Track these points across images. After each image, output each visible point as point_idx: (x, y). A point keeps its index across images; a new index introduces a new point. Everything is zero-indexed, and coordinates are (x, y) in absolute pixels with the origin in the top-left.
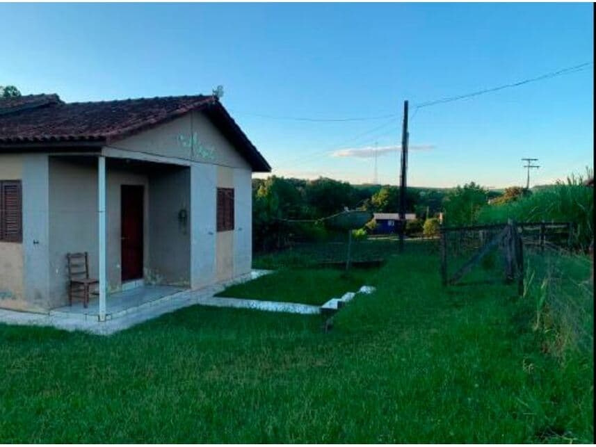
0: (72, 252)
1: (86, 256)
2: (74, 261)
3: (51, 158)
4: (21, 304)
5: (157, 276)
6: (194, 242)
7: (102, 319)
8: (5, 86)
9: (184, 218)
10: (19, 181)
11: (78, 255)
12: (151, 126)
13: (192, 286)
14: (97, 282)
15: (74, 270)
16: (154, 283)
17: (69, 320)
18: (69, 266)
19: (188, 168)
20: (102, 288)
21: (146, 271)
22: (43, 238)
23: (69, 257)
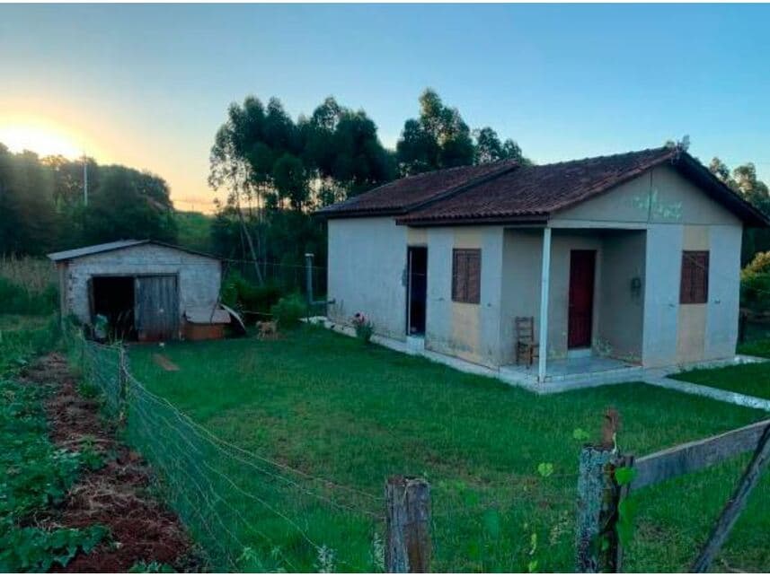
0: (521, 316)
1: (532, 320)
2: (522, 325)
3: (505, 230)
4: (478, 358)
5: (607, 347)
6: (648, 314)
7: (541, 380)
8: (481, 128)
9: (637, 286)
10: (478, 251)
11: (525, 320)
13: (643, 363)
14: (538, 346)
15: (522, 333)
16: (602, 354)
17: (512, 376)
18: (518, 329)
19: (644, 231)
20: (542, 351)
21: (594, 341)
22: (496, 302)
23: (518, 320)
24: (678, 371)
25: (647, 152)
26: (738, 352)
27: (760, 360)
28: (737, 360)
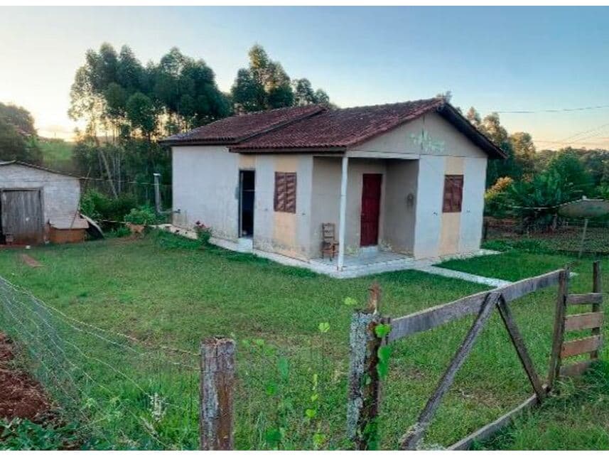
0: (325, 222)
1: (334, 225)
2: (326, 228)
4: (294, 254)
5: (388, 245)
6: (419, 220)
7: (340, 269)
8: (299, 79)
9: (411, 200)
11: (329, 225)
12: (383, 132)
13: (415, 255)
14: (338, 244)
15: (326, 235)
16: (386, 249)
17: (319, 267)
18: (324, 232)
19: (416, 161)
20: (341, 248)
21: (380, 241)
22: (308, 212)
23: (323, 226)
24: (440, 262)
25: (420, 103)
26: (482, 247)
27: (496, 253)
28: (481, 252)
